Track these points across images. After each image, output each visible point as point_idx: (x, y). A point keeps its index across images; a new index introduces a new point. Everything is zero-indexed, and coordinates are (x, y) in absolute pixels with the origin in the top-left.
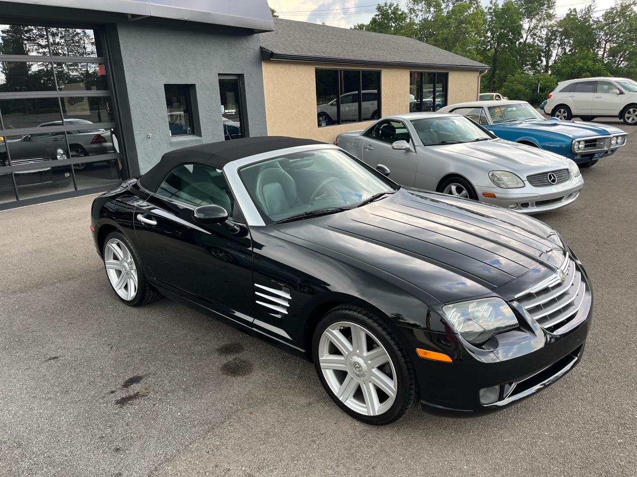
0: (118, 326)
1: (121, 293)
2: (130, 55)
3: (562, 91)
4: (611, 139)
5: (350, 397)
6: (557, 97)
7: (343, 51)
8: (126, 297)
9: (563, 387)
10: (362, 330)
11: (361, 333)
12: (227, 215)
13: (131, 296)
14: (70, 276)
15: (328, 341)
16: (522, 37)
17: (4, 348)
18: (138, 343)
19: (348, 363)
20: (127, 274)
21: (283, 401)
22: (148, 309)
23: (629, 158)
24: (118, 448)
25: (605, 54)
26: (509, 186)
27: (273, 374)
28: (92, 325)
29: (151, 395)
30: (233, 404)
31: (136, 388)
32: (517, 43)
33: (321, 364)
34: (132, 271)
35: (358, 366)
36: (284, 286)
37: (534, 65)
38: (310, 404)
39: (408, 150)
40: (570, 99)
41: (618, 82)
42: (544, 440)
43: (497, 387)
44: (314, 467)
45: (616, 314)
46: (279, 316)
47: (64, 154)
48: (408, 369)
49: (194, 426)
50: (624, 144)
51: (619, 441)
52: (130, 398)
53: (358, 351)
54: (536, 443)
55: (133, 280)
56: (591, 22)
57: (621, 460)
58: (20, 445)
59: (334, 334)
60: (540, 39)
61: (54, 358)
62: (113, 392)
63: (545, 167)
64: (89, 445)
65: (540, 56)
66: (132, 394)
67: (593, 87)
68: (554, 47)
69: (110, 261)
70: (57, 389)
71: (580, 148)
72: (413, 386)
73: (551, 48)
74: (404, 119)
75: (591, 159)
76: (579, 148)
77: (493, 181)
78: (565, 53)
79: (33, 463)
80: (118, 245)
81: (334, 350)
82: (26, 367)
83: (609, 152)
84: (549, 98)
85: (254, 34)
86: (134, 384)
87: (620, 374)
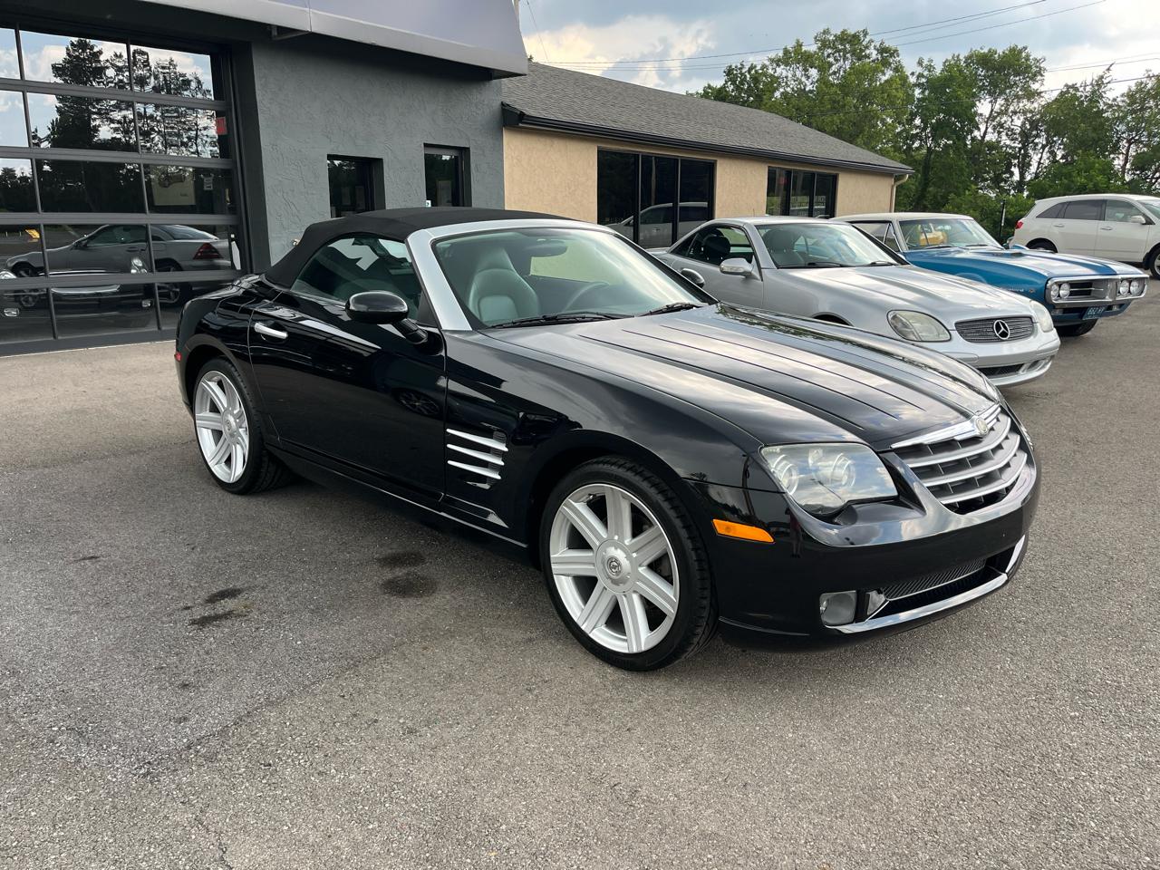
0: (209, 520)
1: (219, 471)
2: (271, 99)
3: (1042, 215)
4: (1117, 283)
5: (600, 623)
6: (1032, 225)
7: (649, 123)
8: (228, 477)
9: (981, 635)
10: (624, 497)
11: (621, 503)
12: (406, 309)
13: (236, 475)
14: (134, 449)
15: (567, 524)
16: (979, 129)
17: (6, 541)
18: (240, 543)
19: (599, 560)
20: (232, 435)
21: (484, 635)
22: (263, 500)
23: (1153, 326)
24: (187, 683)
25: (1128, 166)
26: (923, 339)
27: (472, 598)
28: (163, 516)
29: (255, 615)
30: (396, 635)
31: (229, 604)
32: (969, 137)
33: (553, 566)
34: (240, 430)
35: (615, 564)
36: (498, 430)
37: (997, 180)
38: (530, 640)
39: (748, 276)
40: (1056, 230)
41: (1144, 204)
42: (936, 705)
43: (852, 593)
44: (524, 725)
45: (1094, 541)
46: (486, 486)
47: (143, 267)
48: (699, 560)
49: (323, 660)
50: (1143, 295)
51: (1072, 714)
52: (217, 617)
53: (616, 538)
54: (920, 709)
55: (242, 447)
56: (1102, 106)
57: (1072, 740)
58: (14, 673)
59: (576, 510)
60: (1010, 133)
61: (92, 558)
62: (187, 608)
63: (990, 310)
64: (136, 677)
65: (1009, 165)
66: (221, 612)
67: (1099, 211)
68: (1035, 149)
69: (204, 414)
70: (88, 599)
71: (1062, 295)
72: (707, 593)
73: (1030, 151)
74: (745, 224)
75: (1081, 317)
76: (1059, 296)
77: (895, 328)
78: (1054, 161)
79: (35, 698)
80: (220, 384)
81: (578, 541)
82: (39, 569)
83: (1115, 309)
84: (1018, 227)
85: (491, 79)
86: (226, 599)
87: (1088, 622)
